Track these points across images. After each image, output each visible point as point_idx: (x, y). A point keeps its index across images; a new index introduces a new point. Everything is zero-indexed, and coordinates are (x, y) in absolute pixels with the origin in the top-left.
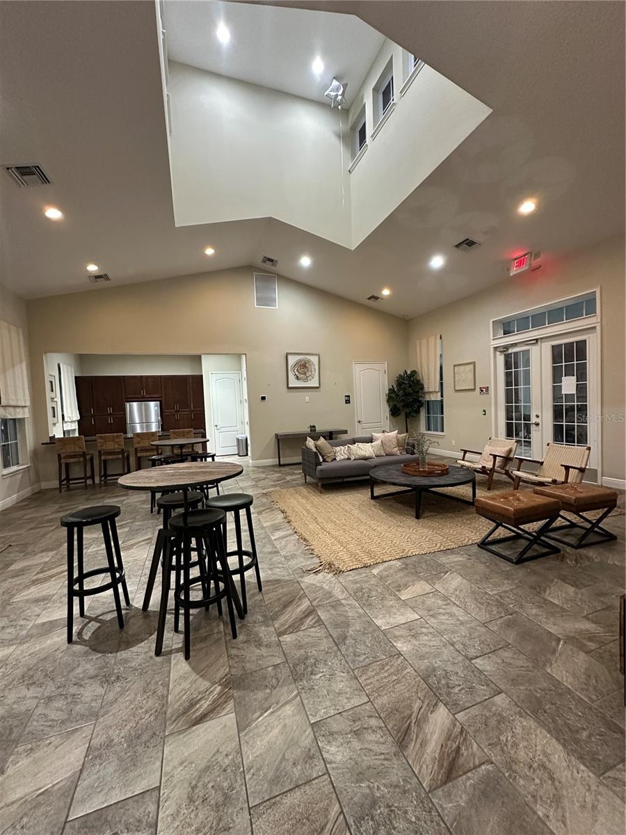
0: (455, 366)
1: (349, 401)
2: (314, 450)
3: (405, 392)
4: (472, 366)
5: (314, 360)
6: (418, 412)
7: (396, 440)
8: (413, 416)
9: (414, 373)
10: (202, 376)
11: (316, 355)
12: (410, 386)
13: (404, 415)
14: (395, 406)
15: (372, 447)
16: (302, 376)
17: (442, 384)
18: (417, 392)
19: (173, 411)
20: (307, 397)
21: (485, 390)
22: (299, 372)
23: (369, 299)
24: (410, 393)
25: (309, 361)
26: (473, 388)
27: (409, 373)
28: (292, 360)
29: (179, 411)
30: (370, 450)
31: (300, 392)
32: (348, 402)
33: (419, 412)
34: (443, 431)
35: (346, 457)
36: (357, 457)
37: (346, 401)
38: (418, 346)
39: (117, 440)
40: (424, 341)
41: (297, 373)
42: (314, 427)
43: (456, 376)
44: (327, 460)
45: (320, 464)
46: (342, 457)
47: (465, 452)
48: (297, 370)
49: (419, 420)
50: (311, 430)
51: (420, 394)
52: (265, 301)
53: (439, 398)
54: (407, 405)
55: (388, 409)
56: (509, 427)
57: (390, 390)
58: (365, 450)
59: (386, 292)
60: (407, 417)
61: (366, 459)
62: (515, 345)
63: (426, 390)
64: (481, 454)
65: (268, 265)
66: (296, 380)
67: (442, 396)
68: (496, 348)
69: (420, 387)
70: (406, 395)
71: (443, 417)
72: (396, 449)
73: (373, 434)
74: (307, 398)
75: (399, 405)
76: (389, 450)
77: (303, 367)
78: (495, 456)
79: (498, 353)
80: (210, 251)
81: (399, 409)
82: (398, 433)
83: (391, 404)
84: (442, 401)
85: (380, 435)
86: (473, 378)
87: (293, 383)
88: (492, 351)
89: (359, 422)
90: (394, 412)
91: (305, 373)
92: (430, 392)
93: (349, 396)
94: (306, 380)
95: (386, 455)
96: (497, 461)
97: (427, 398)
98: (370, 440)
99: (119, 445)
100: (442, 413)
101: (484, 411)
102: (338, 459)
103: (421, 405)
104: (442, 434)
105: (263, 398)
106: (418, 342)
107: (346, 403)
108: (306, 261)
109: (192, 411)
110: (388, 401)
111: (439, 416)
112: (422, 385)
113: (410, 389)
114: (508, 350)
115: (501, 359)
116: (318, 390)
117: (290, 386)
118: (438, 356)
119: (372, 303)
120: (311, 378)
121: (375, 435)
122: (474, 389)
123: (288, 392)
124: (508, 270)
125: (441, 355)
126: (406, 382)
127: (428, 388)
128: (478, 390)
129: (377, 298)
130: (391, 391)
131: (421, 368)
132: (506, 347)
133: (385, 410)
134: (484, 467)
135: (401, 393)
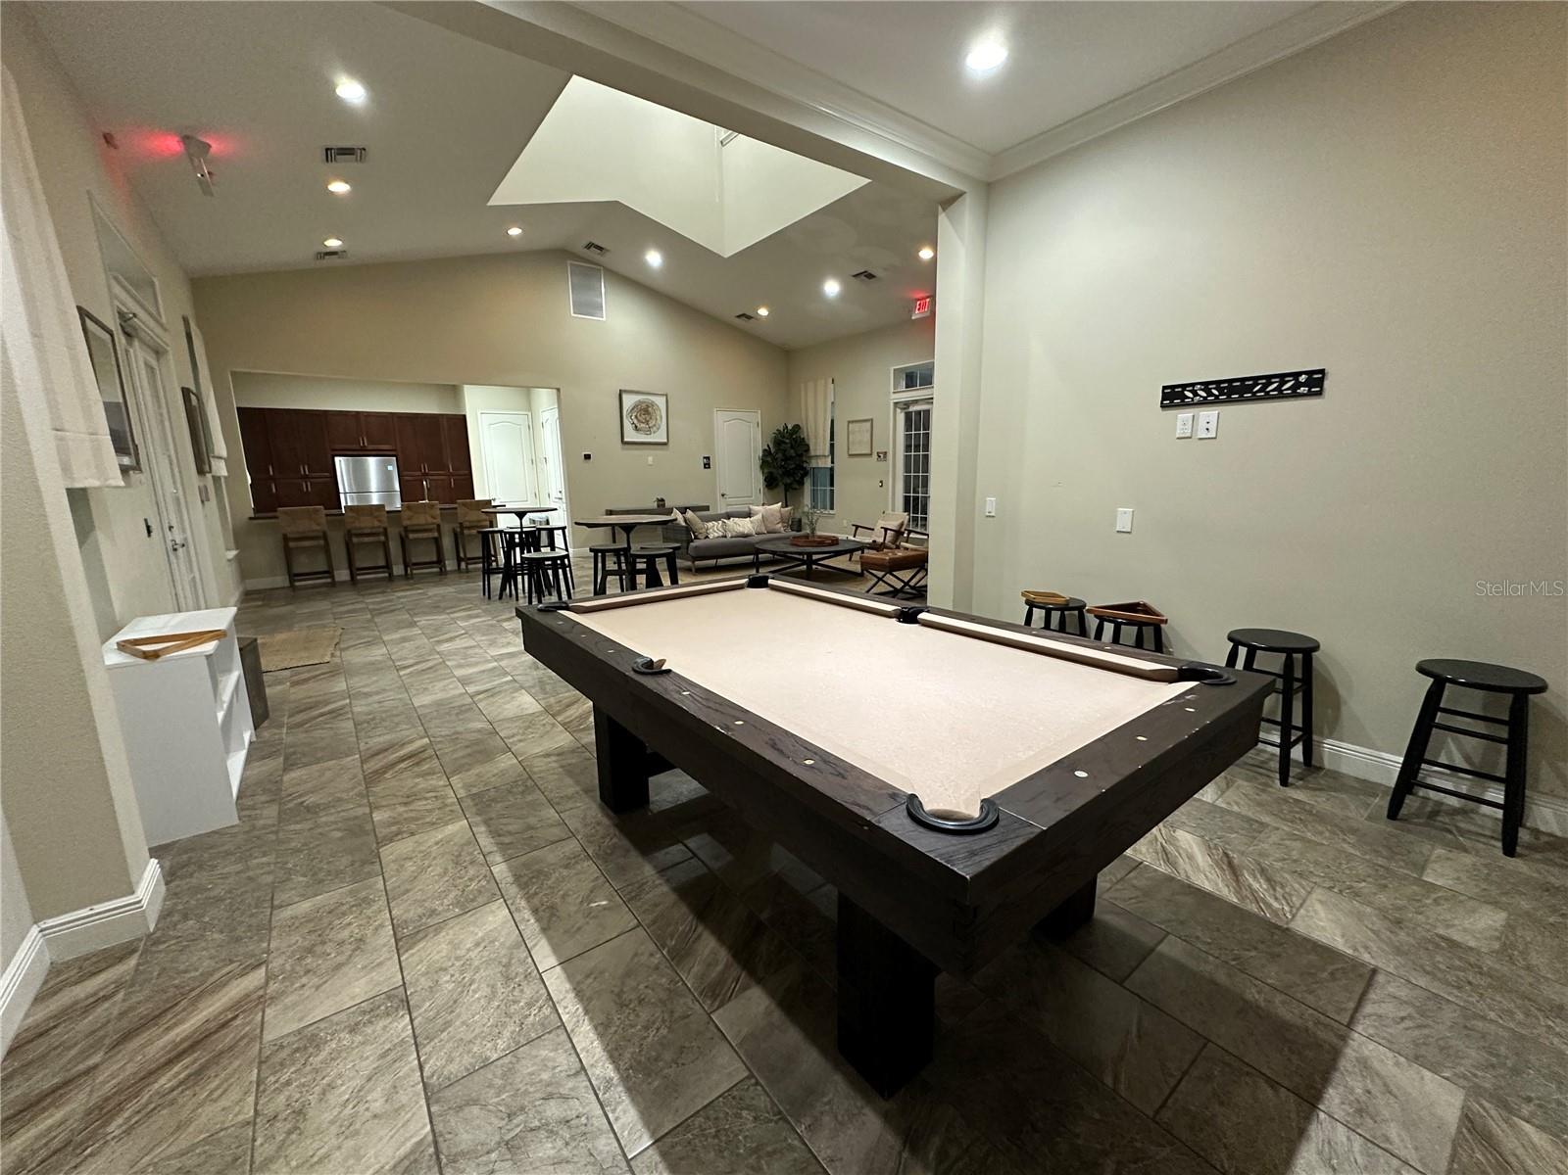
0: (849, 422)
1: (709, 464)
2: (684, 524)
3: (784, 455)
4: (868, 424)
5: (660, 402)
6: (801, 483)
7: (779, 515)
8: (796, 489)
9: (797, 428)
10: (465, 416)
11: (663, 395)
12: (792, 447)
13: (783, 487)
14: (771, 473)
15: (751, 522)
16: (643, 425)
17: (832, 446)
18: (801, 455)
19: (419, 473)
20: (650, 457)
21: (882, 456)
22: (639, 421)
23: (739, 317)
24: (791, 457)
25: (653, 404)
26: (869, 452)
27: (790, 427)
28: (629, 401)
29: (427, 474)
30: (750, 525)
31: (636, 449)
32: (707, 466)
33: (803, 484)
34: (832, 508)
35: (721, 534)
36: (734, 534)
37: (705, 465)
38: (803, 393)
39: (377, 514)
40: (811, 385)
41: (636, 421)
42: (663, 500)
43: (851, 437)
44: (700, 536)
45: (692, 541)
46: (716, 535)
47: (857, 527)
48: (636, 417)
49: (803, 492)
50: (658, 506)
51: (804, 459)
52: (589, 308)
53: (829, 465)
54: (787, 473)
55: (761, 478)
56: (907, 500)
57: (765, 451)
58: (744, 526)
59: (763, 312)
60: (786, 491)
61: (746, 536)
62: (916, 402)
63: (812, 453)
64: (873, 529)
65: (593, 254)
66: (634, 432)
67: (833, 462)
68: (896, 403)
69: (805, 449)
70: (786, 459)
71: (832, 491)
72: (780, 525)
73: (751, 506)
74: (650, 459)
75: (778, 472)
76: (771, 527)
77: (645, 412)
78: (886, 530)
79: (898, 411)
80: (515, 232)
81: (775, 479)
82: (782, 507)
83: (766, 471)
84: (832, 469)
85: (760, 508)
86: (869, 438)
87: (631, 435)
88: (892, 405)
89: (723, 495)
90: (771, 482)
91: (647, 422)
92: (817, 456)
93: (708, 458)
94: (649, 431)
95: (768, 533)
96: (888, 535)
97: (814, 464)
98: (749, 515)
99: (380, 521)
100: (832, 485)
101: (881, 482)
102: (711, 536)
103: (806, 473)
104: (831, 512)
105: (587, 457)
106: (802, 385)
107: (705, 467)
108: (654, 259)
109: (452, 475)
110: (762, 467)
111: (829, 488)
112: (808, 446)
113: (792, 451)
114: (909, 407)
115: (901, 417)
116: (665, 447)
117: (626, 440)
118: (829, 404)
119: (741, 322)
120: (655, 428)
121: (755, 508)
122: (871, 455)
123: (623, 449)
124: (911, 311)
125: (833, 403)
126: (787, 441)
127: (815, 450)
128: (875, 456)
129: (749, 317)
130: (767, 452)
131: (807, 424)
132: (907, 404)
133: (758, 479)
134: (874, 541)
135: (780, 455)
